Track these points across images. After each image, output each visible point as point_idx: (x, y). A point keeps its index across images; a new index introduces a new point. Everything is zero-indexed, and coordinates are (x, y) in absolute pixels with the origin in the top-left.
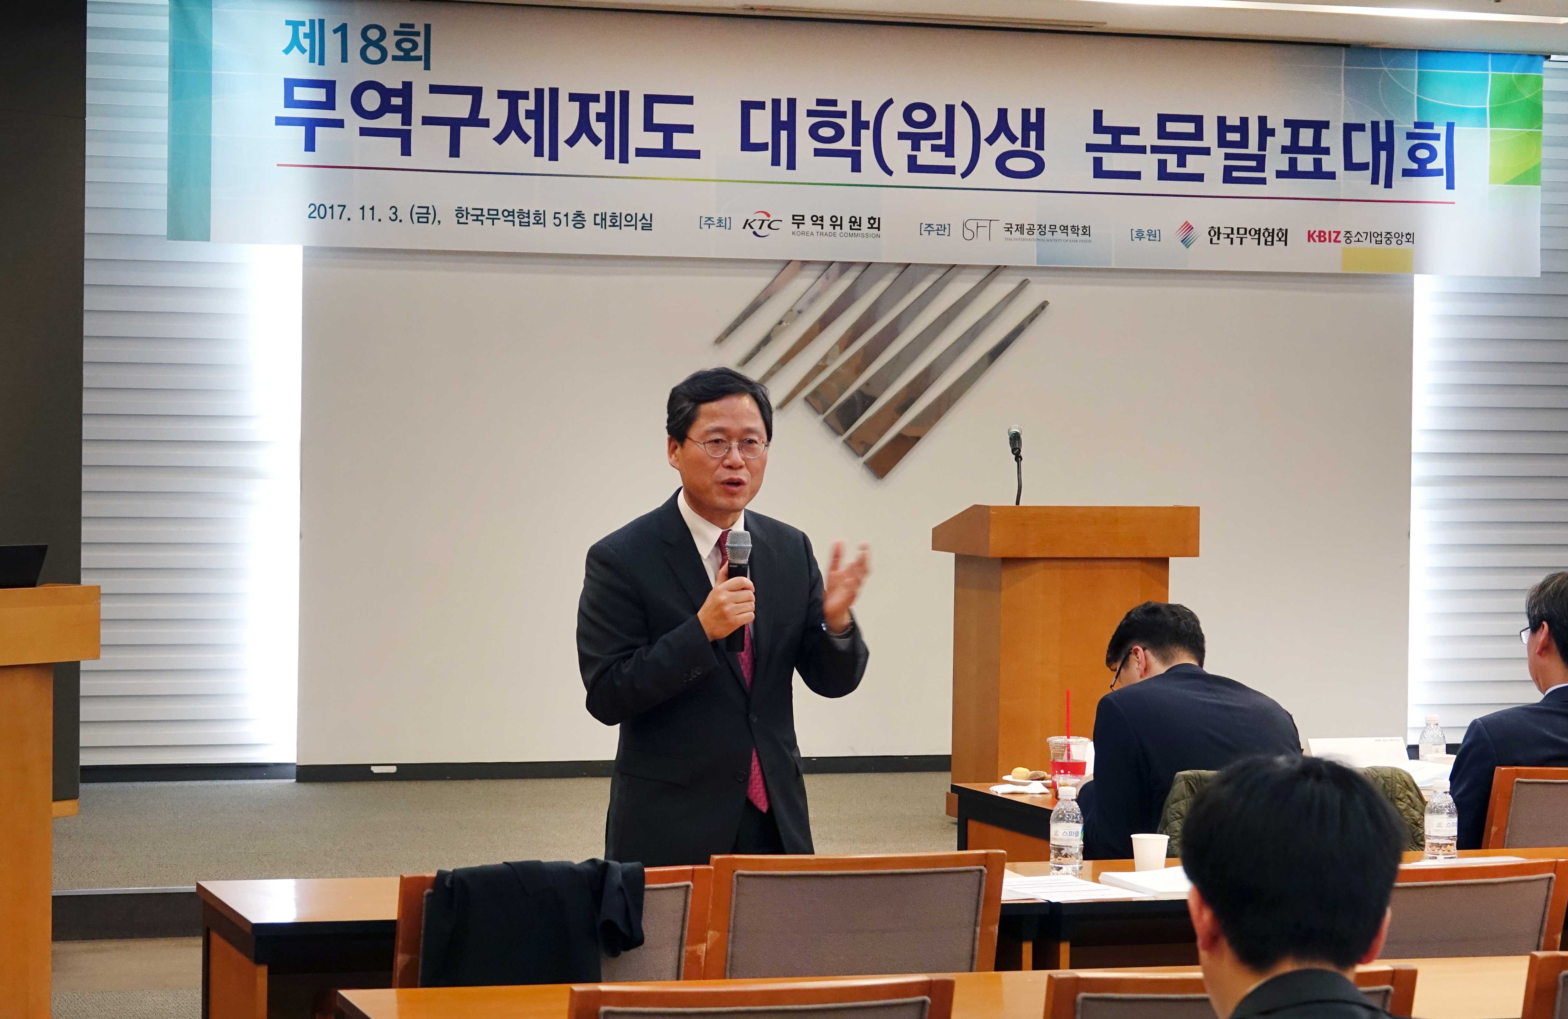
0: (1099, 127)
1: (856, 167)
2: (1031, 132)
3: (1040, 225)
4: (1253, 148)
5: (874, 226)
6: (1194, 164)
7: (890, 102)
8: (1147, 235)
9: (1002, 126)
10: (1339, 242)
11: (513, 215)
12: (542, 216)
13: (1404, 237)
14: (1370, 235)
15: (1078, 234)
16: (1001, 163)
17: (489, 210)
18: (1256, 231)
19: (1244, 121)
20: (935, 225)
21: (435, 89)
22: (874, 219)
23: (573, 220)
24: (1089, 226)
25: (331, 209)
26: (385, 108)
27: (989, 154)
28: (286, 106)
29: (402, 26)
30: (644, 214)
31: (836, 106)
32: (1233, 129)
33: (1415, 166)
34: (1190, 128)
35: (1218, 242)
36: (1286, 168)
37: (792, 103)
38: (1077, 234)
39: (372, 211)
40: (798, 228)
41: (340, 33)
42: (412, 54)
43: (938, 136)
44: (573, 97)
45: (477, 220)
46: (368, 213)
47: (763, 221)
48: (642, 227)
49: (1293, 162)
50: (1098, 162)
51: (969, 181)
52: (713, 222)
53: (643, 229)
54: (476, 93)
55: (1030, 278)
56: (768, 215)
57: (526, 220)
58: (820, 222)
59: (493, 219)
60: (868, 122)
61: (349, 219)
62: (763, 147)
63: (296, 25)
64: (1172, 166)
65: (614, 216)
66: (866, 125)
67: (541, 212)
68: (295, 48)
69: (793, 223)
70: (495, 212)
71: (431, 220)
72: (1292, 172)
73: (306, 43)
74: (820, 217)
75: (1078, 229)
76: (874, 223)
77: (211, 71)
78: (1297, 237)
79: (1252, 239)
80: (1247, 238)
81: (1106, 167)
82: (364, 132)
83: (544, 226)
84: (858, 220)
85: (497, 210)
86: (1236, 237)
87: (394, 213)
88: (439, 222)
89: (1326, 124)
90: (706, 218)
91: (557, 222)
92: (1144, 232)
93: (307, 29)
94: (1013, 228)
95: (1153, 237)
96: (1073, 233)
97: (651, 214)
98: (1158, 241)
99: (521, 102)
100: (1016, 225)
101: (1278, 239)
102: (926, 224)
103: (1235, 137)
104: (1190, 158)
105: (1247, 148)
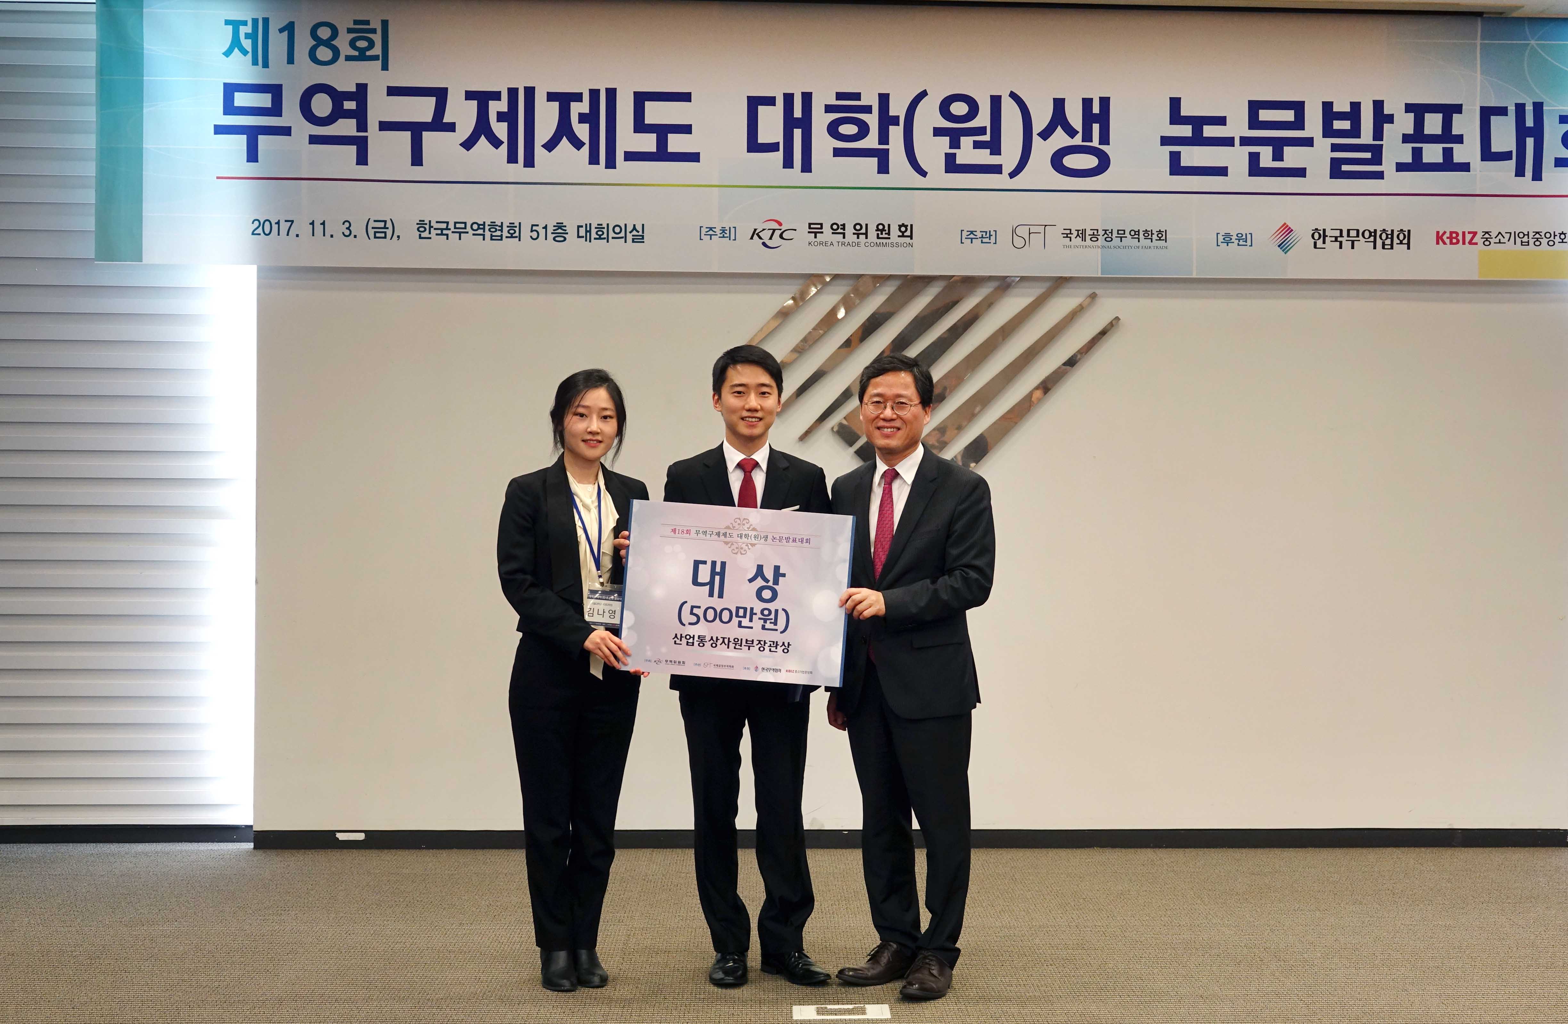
0: (1176, 117)
1: (883, 168)
2: (1094, 125)
3: (1106, 230)
4: (1366, 137)
5: (905, 234)
6: (1293, 157)
7: (924, 94)
8: (1236, 239)
9: (1059, 118)
10: (1476, 244)
11: (484, 229)
12: (517, 229)
13: (1557, 238)
14: (1515, 236)
15: (1152, 239)
16: (1057, 161)
17: (455, 223)
18: (1370, 232)
19: (1356, 107)
20: (978, 232)
21: (393, 91)
22: (906, 226)
23: (552, 233)
24: (1166, 231)
25: (277, 225)
26: (338, 113)
27: (1043, 150)
28: (225, 114)
29: (356, 22)
30: (634, 225)
31: (859, 100)
32: (1342, 116)
34: (1288, 116)
35: (1324, 246)
36: (1408, 159)
37: (807, 98)
38: (1150, 240)
39: (322, 226)
40: (816, 237)
41: (286, 33)
42: (368, 53)
43: (981, 131)
44: (552, 97)
45: (442, 234)
46: (319, 228)
47: (774, 230)
48: (633, 239)
49: (1417, 153)
50: (1175, 158)
51: (1019, 181)
52: (716, 232)
53: (633, 242)
54: (441, 95)
55: (1097, 292)
56: (780, 224)
57: (499, 233)
58: (842, 231)
59: (460, 233)
60: (898, 117)
61: (297, 236)
62: (772, 147)
63: (236, 24)
64: (1266, 160)
65: (600, 227)
66: (895, 121)
67: (517, 224)
68: (236, 50)
69: (809, 232)
70: (463, 226)
71: (389, 234)
72: (1417, 164)
73: (247, 44)
74: (841, 225)
75: (1152, 234)
76: (906, 231)
77: (143, 77)
78: (1422, 239)
79: (1365, 242)
80: (1359, 241)
81: (1184, 162)
82: (314, 140)
83: (520, 240)
84: (886, 228)
85: (465, 223)
86: (1346, 240)
87: (347, 228)
88: (398, 237)
89: (1458, 108)
90: (707, 228)
91: (535, 235)
92: (1232, 236)
93: (248, 29)
94: (1072, 234)
95: (1243, 241)
96: (1145, 239)
97: (643, 225)
98: (1250, 246)
99: (492, 103)
100: (1076, 230)
101: (1399, 242)
102: (967, 231)
103: (1345, 125)
104: (1288, 151)
105: (1359, 137)
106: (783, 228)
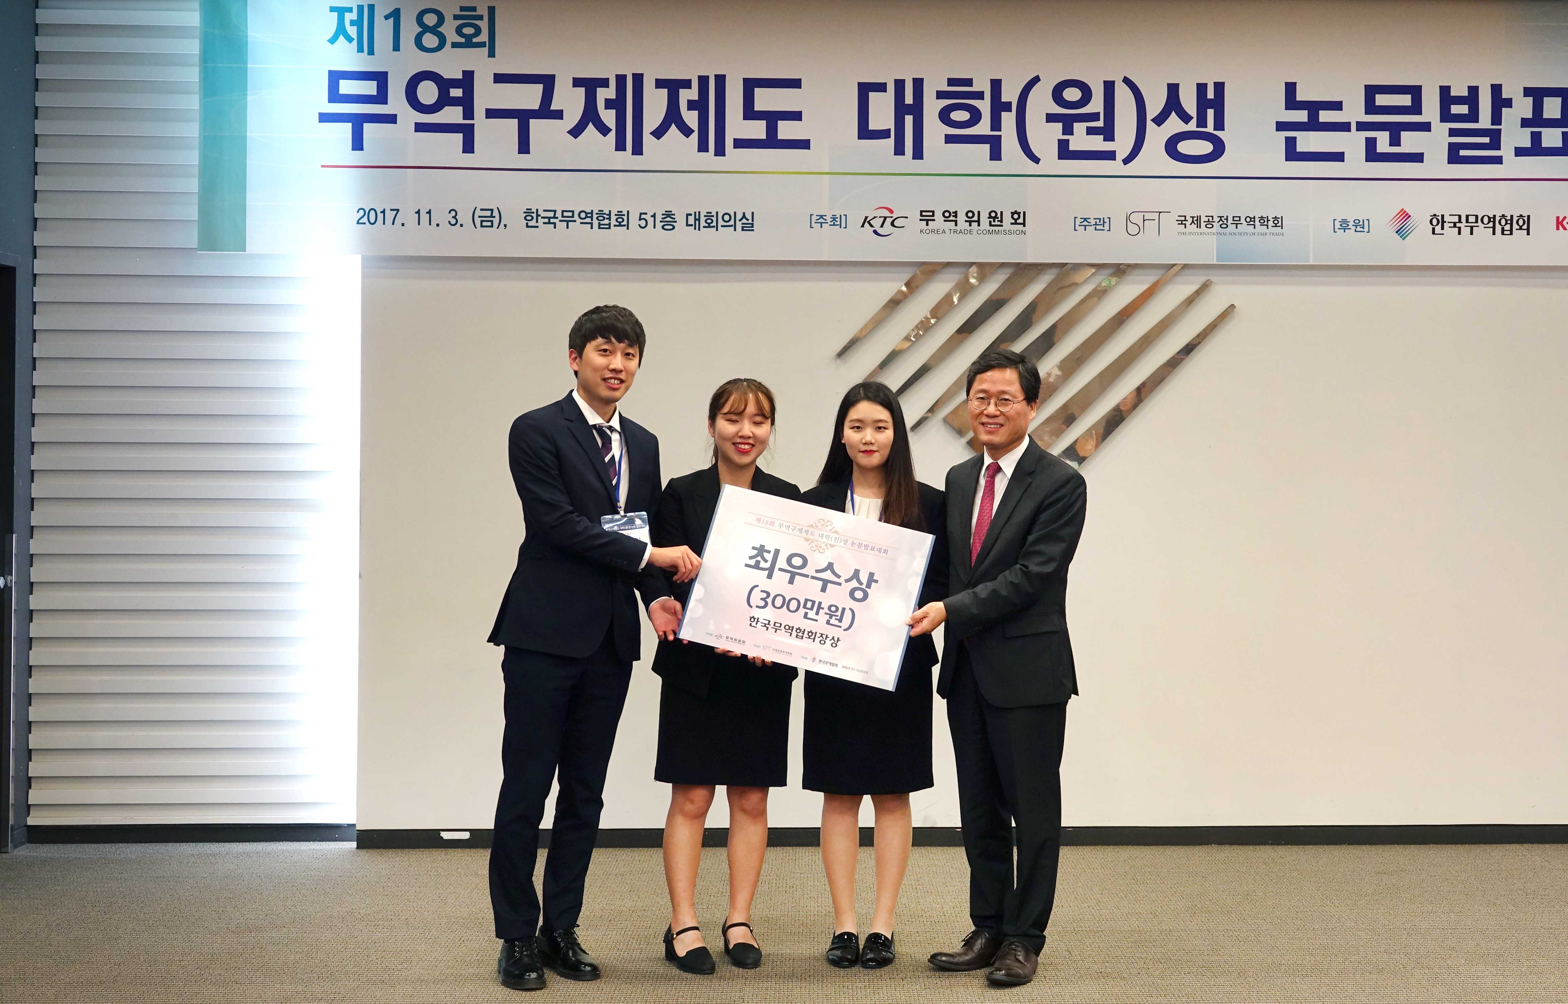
0: (1292, 102)
1: (996, 155)
2: (1209, 110)
3: (1221, 217)
4: (1485, 121)
5: (1018, 221)
6: (1410, 142)
7: (1036, 80)
8: (1353, 225)
9: (1173, 103)
11: (592, 217)
12: (625, 218)
15: (1267, 226)
16: (1171, 147)
17: (563, 211)
18: (1489, 218)
19: (1474, 91)
20: (1092, 219)
21: (500, 78)
22: (1019, 214)
23: (661, 222)
24: (1282, 217)
25: (382, 214)
26: (444, 101)
28: (330, 101)
29: (462, 9)
30: (744, 213)
31: (971, 85)
32: (1459, 100)
34: (1405, 100)
35: (1442, 232)
36: (1527, 143)
37: (918, 83)
38: (1266, 226)
39: (428, 215)
40: (927, 225)
41: (392, 19)
42: (475, 40)
43: (1095, 117)
44: (660, 84)
45: (549, 223)
46: (424, 217)
47: (885, 218)
48: (743, 227)
49: (1536, 138)
50: (1291, 143)
51: (1133, 167)
52: (826, 220)
53: (743, 230)
54: (548, 82)
55: (1212, 279)
56: (891, 211)
57: (606, 221)
58: (954, 218)
59: (567, 221)
60: (1010, 103)
61: (403, 225)
62: (884, 134)
63: (341, 11)
64: (1383, 144)
65: (709, 215)
66: (1007, 107)
67: (625, 213)
68: (341, 37)
69: (921, 220)
70: (570, 214)
71: (496, 223)
72: (1536, 149)
73: (352, 31)
74: (953, 213)
75: (1268, 221)
77: (247, 64)
78: (1542, 225)
79: (1485, 227)
80: (1478, 226)
81: (1301, 148)
82: (420, 127)
83: (628, 229)
84: (999, 215)
85: (573, 212)
86: (1465, 226)
87: (453, 217)
88: (505, 226)
90: (817, 216)
91: (643, 223)
92: (1349, 222)
93: (354, 16)
94: (1187, 221)
95: (1360, 227)
96: (1261, 225)
97: (753, 213)
98: (1367, 232)
99: (599, 91)
100: (1191, 217)
101: (1518, 227)
102: (1081, 218)
103: (1463, 109)
104: (1404, 135)
105: (1478, 122)
106: (895, 216)
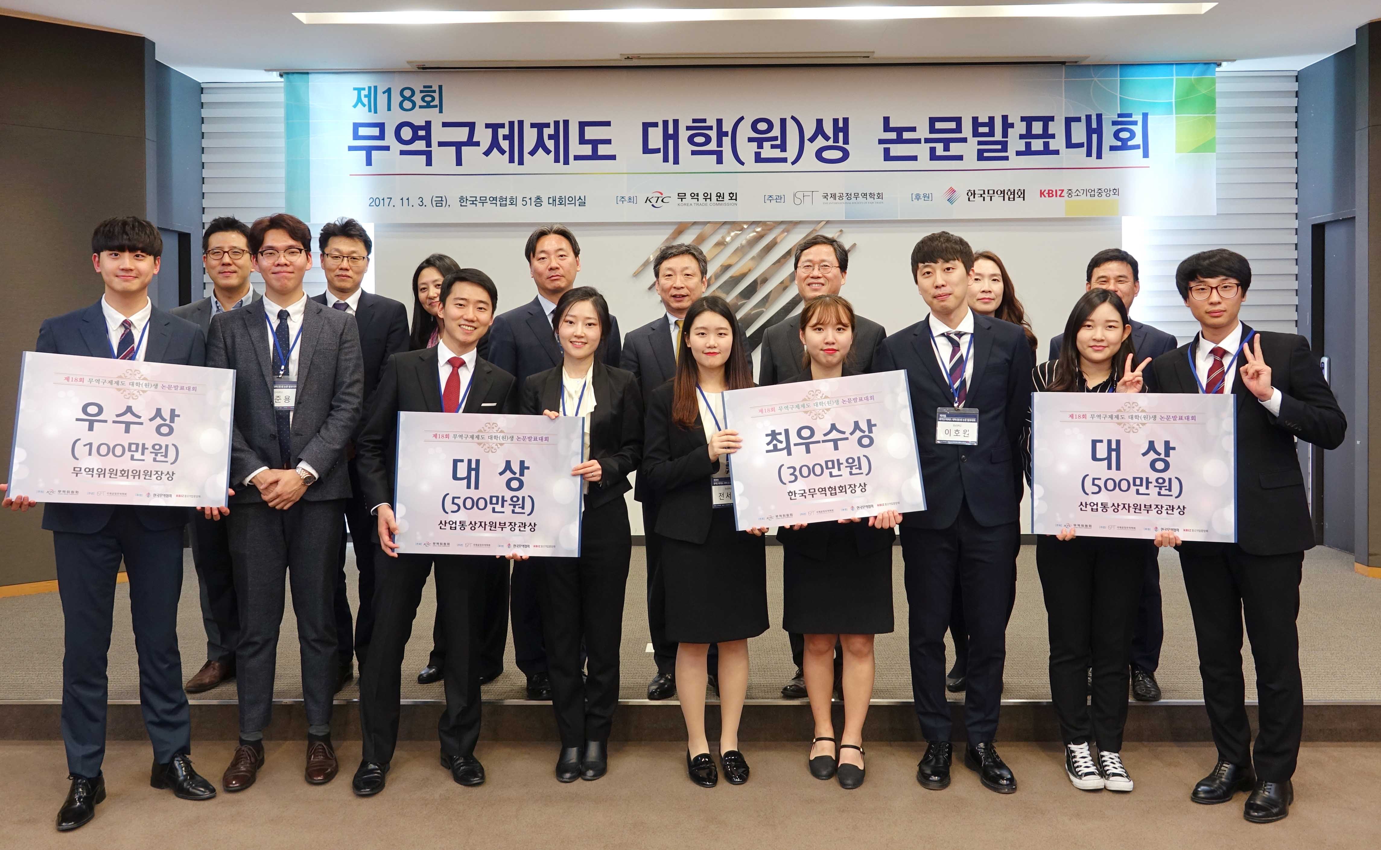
0: (887, 128)
1: (720, 161)
2: (840, 133)
3: (847, 193)
4: (998, 136)
5: (733, 198)
6: (955, 149)
7: (742, 118)
8: (923, 197)
9: (820, 130)
11: (496, 200)
12: (515, 200)
13: (1112, 192)
14: (1086, 191)
15: (874, 198)
16: (819, 155)
17: (481, 197)
18: (1001, 191)
19: (992, 119)
20: (774, 196)
21: (445, 125)
22: (733, 194)
23: (534, 202)
24: (882, 193)
25: (383, 200)
26: (415, 138)
27: (811, 149)
28: (354, 140)
29: (425, 87)
30: (580, 196)
31: (706, 122)
32: (983, 125)
33: (1119, 144)
34: (953, 125)
35: (974, 200)
36: (1023, 148)
37: (676, 122)
40: (682, 201)
41: (387, 94)
42: (431, 104)
43: (775, 138)
44: (533, 125)
45: (473, 204)
46: (406, 202)
47: (658, 198)
48: (579, 204)
49: (1028, 145)
50: (887, 151)
51: (797, 167)
52: (625, 199)
53: (580, 206)
54: (471, 126)
55: (843, 229)
57: (504, 202)
58: (697, 197)
59: (483, 203)
60: (727, 132)
61: (395, 206)
62: (657, 151)
63: (359, 90)
64: (940, 151)
65: (561, 198)
66: (726, 134)
67: (515, 197)
68: (360, 104)
69: (678, 198)
70: (485, 199)
71: (444, 204)
72: (1029, 151)
73: (365, 101)
74: (696, 194)
76: (733, 196)
77: (309, 120)
78: (1032, 194)
79: (998, 197)
80: (995, 196)
81: (892, 154)
82: (403, 153)
83: (516, 206)
84: (722, 195)
85: (486, 197)
86: (987, 196)
87: (421, 201)
88: (449, 205)
89: (1052, 119)
91: (524, 203)
92: (921, 195)
93: (366, 92)
94: (828, 196)
96: (870, 198)
97: (585, 196)
98: (931, 201)
99: (500, 130)
100: (830, 194)
101: (1018, 196)
102: (768, 196)
103: (985, 130)
104: (952, 145)
105: (994, 136)
